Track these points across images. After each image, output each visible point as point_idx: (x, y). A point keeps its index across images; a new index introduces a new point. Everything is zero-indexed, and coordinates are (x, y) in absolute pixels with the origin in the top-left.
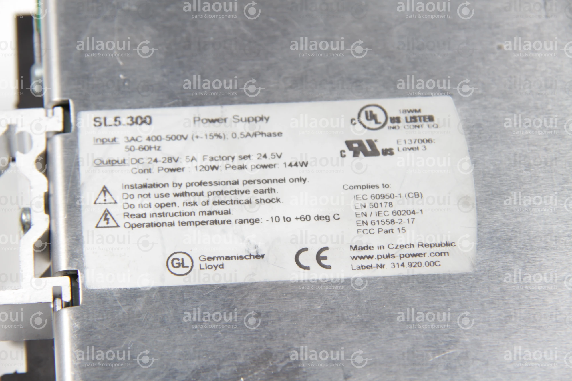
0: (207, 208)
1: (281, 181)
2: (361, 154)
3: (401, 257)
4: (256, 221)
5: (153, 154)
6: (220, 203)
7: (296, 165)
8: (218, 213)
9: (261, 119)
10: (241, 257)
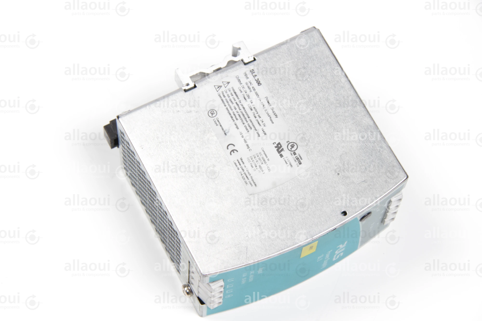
0: (236, 113)
1: (256, 130)
2: (277, 148)
3: (244, 173)
4: (238, 128)
5: (248, 91)
6: (240, 116)
7: (264, 132)
8: (236, 117)
9: (276, 116)
10: (223, 129)
